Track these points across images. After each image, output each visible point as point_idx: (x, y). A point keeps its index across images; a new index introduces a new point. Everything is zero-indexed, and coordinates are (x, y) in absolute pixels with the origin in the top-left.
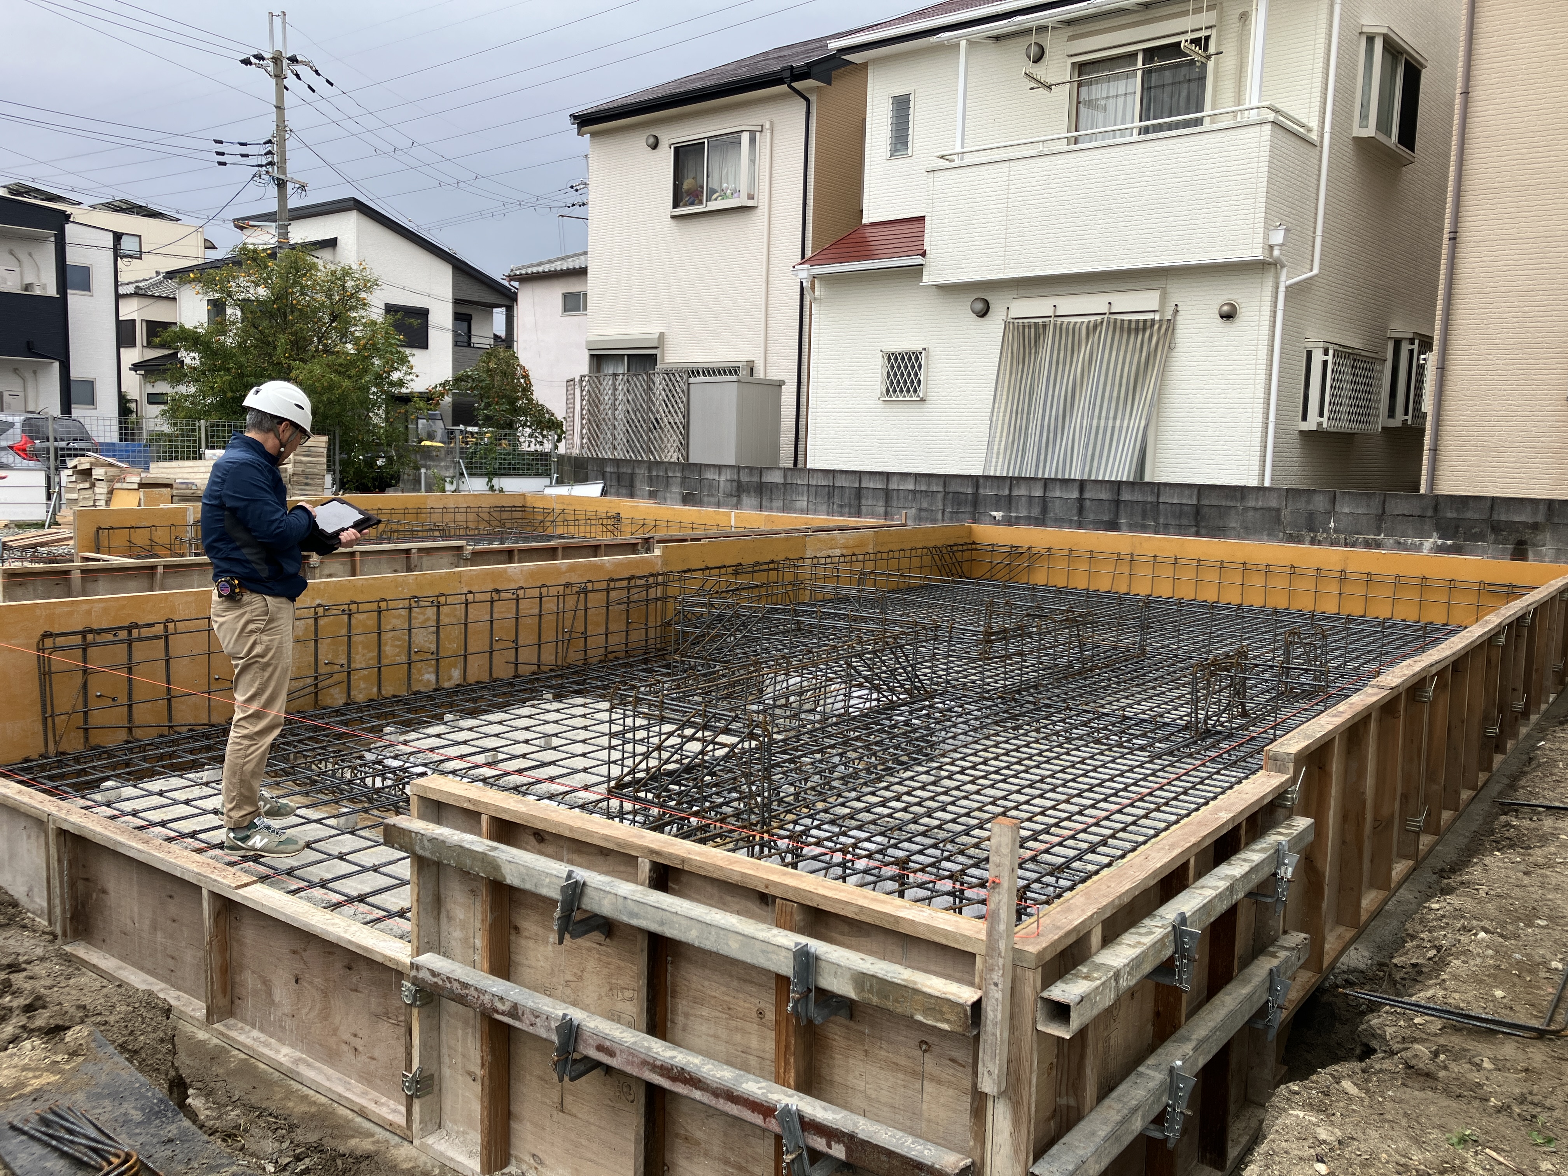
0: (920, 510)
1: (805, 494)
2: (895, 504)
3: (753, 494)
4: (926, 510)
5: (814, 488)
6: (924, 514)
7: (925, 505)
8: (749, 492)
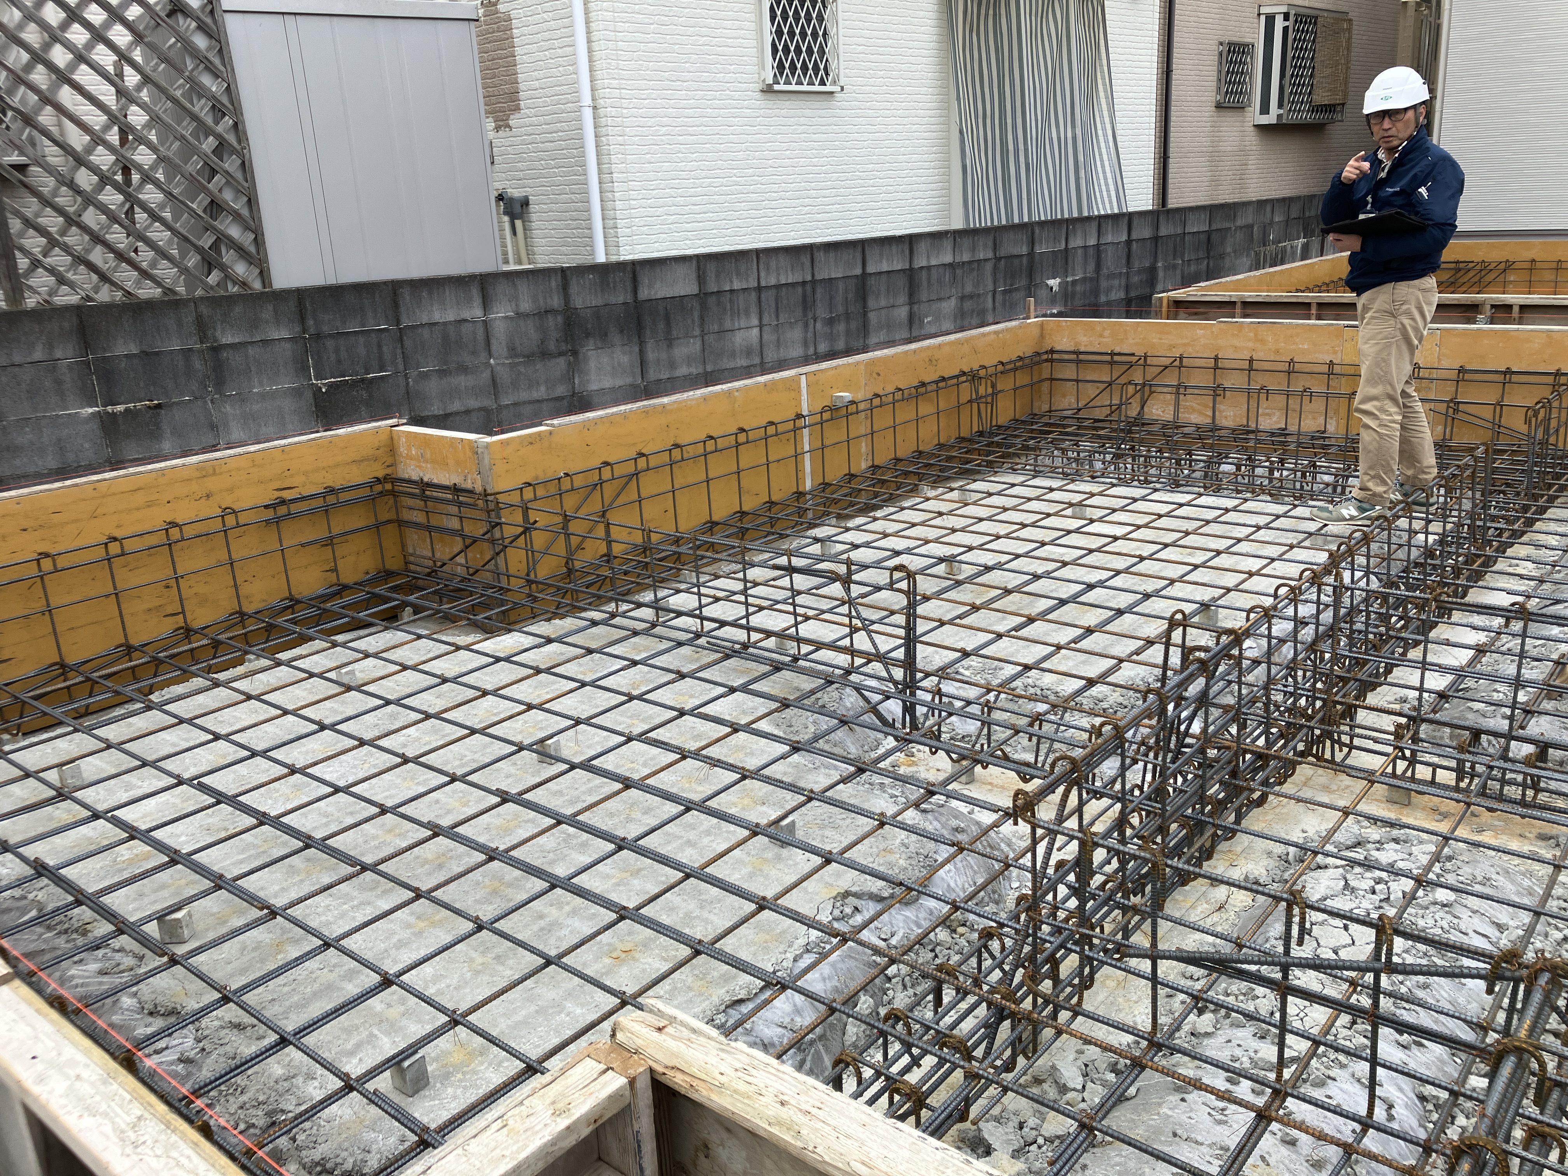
0: (962, 298)
1: (754, 309)
2: (924, 295)
3: (616, 338)
4: (971, 297)
5: (772, 293)
6: (968, 305)
7: (969, 289)
8: (604, 336)
